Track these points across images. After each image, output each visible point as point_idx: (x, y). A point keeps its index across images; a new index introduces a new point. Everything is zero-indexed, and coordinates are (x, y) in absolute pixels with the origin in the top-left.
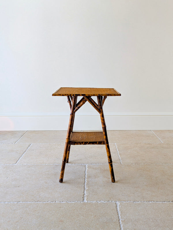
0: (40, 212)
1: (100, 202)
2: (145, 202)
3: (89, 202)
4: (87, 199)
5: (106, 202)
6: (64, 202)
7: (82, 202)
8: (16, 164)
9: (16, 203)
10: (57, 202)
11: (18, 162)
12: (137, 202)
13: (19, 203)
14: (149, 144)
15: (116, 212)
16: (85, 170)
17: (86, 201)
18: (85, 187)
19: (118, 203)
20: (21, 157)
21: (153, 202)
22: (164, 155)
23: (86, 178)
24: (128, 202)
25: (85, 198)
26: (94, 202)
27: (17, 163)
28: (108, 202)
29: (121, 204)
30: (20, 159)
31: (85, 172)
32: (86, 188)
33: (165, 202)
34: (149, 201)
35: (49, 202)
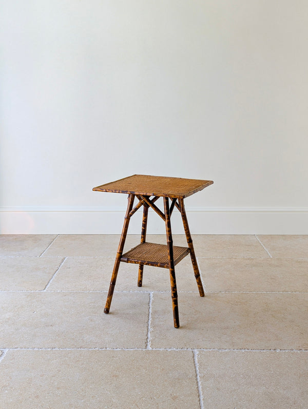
0: (85, 363)
1: (170, 350)
2: (235, 350)
3: (154, 349)
4: (152, 345)
5: (179, 349)
6: (118, 349)
7: (144, 350)
8: (45, 291)
9: (50, 349)
10: (108, 349)
11: (47, 287)
12: (224, 351)
13: (54, 349)
14: (249, 259)
15: (193, 364)
16: (149, 301)
17: (149, 348)
18: (149, 327)
19: (197, 352)
20: (52, 280)
21: (246, 350)
22: (272, 278)
23: (150, 314)
24: (210, 350)
25: (149, 344)
26: (161, 350)
27: (46, 289)
28: (183, 349)
29: (200, 353)
30: (51, 282)
31: (149, 303)
32: (151, 329)
33: (264, 351)
34: (241, 349)
35: (97, 349)
